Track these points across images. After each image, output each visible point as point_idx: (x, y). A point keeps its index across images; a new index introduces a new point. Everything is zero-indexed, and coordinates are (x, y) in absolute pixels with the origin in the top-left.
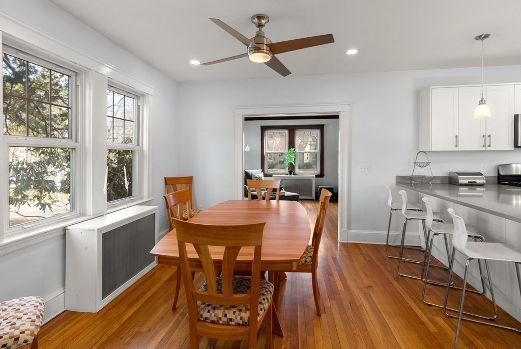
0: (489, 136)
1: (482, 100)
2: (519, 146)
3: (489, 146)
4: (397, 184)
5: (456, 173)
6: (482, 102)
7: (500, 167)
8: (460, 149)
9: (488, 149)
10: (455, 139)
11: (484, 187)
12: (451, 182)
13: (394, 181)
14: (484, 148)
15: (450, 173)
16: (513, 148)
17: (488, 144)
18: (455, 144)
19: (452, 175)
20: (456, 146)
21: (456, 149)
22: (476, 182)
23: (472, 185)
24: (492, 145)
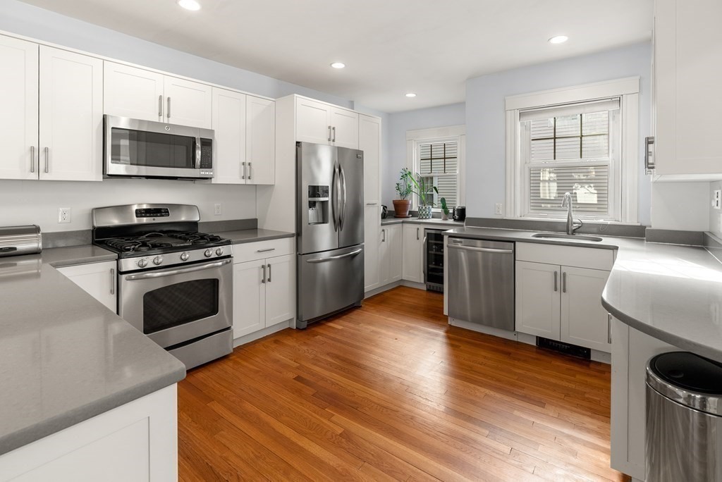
0: (46, 150)
2: (108, 173)
7: (94, 212)
9: (45, 177)
11: (40, 257)
16: (100, 178)
17: (42, 167)
22: (15, 249)
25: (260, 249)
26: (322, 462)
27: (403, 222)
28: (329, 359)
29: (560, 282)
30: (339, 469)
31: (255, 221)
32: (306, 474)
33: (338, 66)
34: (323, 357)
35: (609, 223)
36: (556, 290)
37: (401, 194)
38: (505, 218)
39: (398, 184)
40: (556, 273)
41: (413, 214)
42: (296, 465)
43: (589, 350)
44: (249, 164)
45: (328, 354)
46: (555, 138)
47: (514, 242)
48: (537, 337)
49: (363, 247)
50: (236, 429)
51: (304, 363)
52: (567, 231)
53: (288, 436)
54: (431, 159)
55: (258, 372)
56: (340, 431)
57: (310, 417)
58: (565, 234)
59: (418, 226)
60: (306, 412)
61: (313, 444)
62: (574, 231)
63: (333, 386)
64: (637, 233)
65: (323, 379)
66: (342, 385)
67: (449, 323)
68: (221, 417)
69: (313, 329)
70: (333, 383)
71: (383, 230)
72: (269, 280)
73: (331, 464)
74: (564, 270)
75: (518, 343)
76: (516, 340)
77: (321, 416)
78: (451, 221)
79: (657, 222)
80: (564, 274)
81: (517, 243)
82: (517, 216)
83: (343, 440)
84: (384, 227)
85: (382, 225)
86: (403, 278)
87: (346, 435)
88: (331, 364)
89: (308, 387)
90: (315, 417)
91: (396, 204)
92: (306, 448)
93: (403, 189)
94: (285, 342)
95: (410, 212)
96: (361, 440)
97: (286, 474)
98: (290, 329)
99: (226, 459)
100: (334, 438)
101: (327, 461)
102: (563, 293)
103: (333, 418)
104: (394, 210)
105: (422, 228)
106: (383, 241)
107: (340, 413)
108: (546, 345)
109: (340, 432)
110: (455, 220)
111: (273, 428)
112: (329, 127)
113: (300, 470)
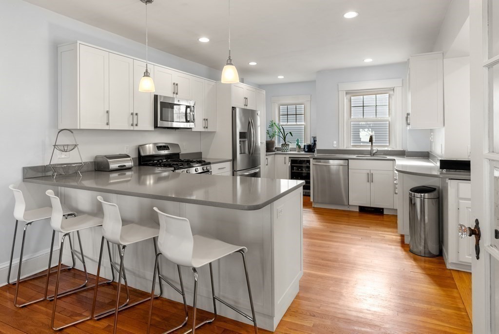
0: (137, 114)
1: (147, 71)
2: (159, 126)
3: (137, 125)
4: (23, 181)
5: (105, 156)
6: (146, 74)
7: (140, 147)
8: (111, 127)
9: (136, 128)
10: (106, 115)
11: (132, 171)
12: (100, 168)
13: (19, 176)
14: (132, 127)
15: (96, 157)
16: (152, 128)
17: (135, 123)
18: (106, 122)
19: (100, 160)
20: (108, 124)
21: (107, 128)
22: (125, 166)
23: (122, 169)
24: (139, 125)
25: (220, 168)
27: (275, 154)
29: (370, 178)
35: (390, 149)
36: (368, 182)
37: (270, 137)
38: (339, 149)
39: (268, 131)
40: (368, 174)
41: (278, 149)
43: (383, 209)
44: (207, 120)
46: (363, 106)
47: (348, 160)
48: (359, 206)
49: (260, 168)
52: (371, 155)
54: (287, 115)
58: (370, 156)
59: (285, 156)
62: (374, 154)
64: (402, 154)
67: (313, 206)
71: (267, 159)
74: (372, 172)
75: (350, 211)
76: (349, 210)
78: (303, 153)
79: (410, 148)
80: (372, 174)
81: (349, 160)
82: (345, 148)
84: (268, 157)
85: (266, 155)
93: (271, 134)
102: (372, 183)
105: (287, 157)
106: (267, 165)
108: (364, 210)
110: (305, 152)
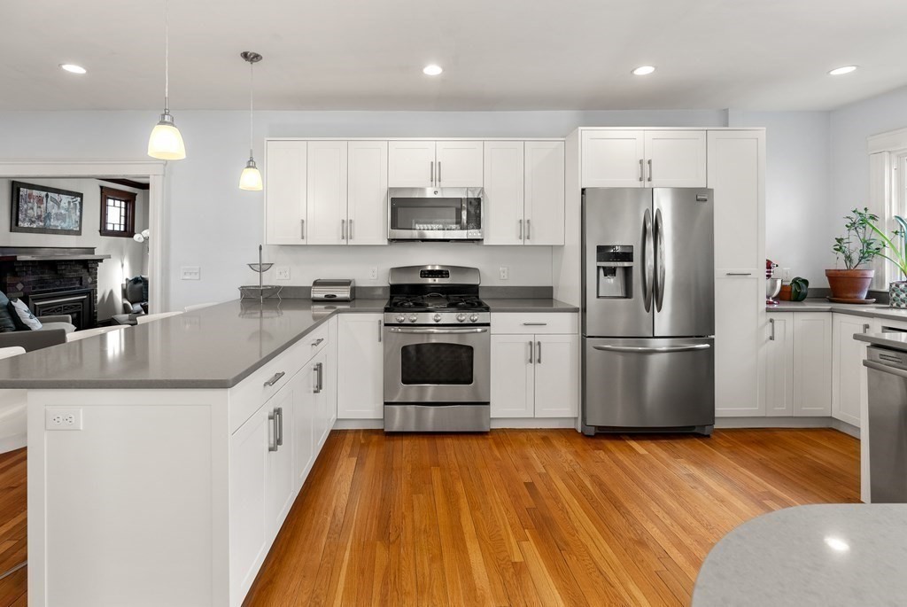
0: (351, 221)
2: (388, 238)
3: (351, 238)
8: (310, 242)
9: (351, 242)
10: (301, 225)
14: (344, 240)
16: (385, 242)
17: (349, 235)
18: (301, 236)
20: (303, 238)
21: (303, 243)
22: (335, 296)
23: (332, 301)
24: (355, 236)
25: (528, 322)
26: (470, 574)
27: (831, 311)
28: (588, 483)
30: (479, 592)
31: (550, 290)
32: (446, 573)
33: (644, 71)
34: (581, 476)
39: (839, 240)
41: (880, 298)
42: (446, 560)
44: (528, 221)
45: (592, 476)
49: (712, 342)
50: (432, 499)
51: (552, 473)
53: (465, 531)
55: (498, 459)
56: (517, 558)
57: (503, 527)
59: (866, 320)
60: (503, 519)
61: (479, 552)
63: (561, 512)
65: (556, 499)
66: (572, 516)
68: (431, 483)
69: (602, 441)
70: (563, 509)
71: (772, 321)
72: (539, 361)
73: (476, 582)
77: (514, 533)
83: (512, 570)
84: (772, 315)
85: (768, 310)
86: (833, 416)
87: (520, 569)
88: (582, 487)
89: (530, 499)
90: (507, 530)
91: (833, 277)
92: (470, 552)
94: (555, 442)
95: (871, 294)
96: (531, 584)
97: (432, 560)
98: (575, 430)
99: (404, 517)
100: (504, 562)
101: (476, 576)
103: (524, 544)
104: (827, 285)
106: (772, 338)
107: (537, 544)
109: (516, 560)
111: (460, 517)
112: (641, 162)
113: (446, 566)
